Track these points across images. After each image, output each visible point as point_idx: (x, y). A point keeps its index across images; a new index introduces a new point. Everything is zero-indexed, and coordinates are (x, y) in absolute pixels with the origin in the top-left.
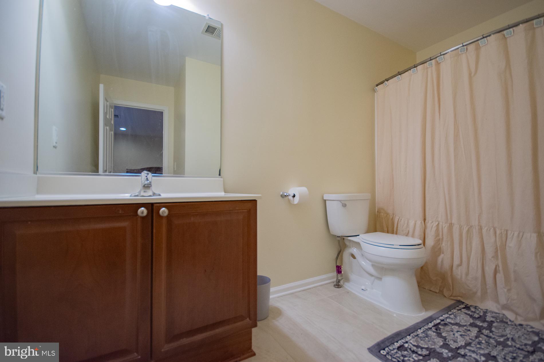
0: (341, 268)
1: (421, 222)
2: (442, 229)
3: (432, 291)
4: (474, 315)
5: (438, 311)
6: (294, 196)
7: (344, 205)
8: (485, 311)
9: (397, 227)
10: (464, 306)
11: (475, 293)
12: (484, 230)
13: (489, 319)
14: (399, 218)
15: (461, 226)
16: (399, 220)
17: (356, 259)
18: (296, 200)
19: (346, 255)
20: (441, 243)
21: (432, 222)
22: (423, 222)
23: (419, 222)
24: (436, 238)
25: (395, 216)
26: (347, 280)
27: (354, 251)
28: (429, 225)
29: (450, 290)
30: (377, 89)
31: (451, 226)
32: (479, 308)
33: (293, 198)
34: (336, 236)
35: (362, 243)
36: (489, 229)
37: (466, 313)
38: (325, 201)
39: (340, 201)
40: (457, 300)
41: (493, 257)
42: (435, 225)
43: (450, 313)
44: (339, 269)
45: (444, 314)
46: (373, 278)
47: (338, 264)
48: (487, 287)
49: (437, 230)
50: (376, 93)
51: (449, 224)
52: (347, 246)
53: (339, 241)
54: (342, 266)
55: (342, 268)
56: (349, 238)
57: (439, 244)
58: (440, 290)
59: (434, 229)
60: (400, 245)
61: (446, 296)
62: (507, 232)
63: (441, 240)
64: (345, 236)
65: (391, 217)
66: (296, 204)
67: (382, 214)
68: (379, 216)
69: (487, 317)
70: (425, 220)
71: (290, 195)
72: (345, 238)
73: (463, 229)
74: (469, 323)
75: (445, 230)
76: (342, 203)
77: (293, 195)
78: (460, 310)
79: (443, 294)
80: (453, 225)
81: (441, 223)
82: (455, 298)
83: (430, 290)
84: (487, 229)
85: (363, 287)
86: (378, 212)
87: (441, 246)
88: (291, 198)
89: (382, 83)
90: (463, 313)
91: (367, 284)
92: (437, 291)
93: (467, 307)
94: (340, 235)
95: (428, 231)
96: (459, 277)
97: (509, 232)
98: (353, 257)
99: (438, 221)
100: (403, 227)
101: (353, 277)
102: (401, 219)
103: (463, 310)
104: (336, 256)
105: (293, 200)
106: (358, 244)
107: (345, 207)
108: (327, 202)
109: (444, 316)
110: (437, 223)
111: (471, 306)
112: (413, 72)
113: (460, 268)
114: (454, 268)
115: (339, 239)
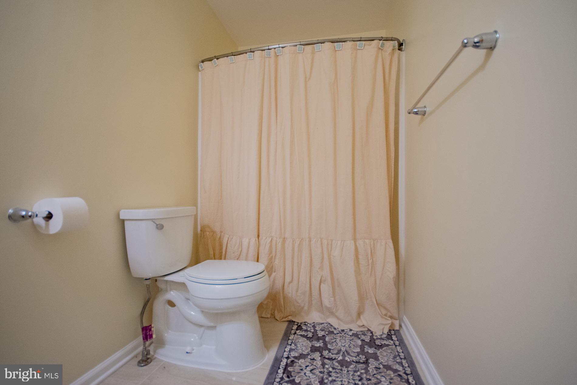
0: (150, 330)
1: (255, 240)
2: (276, 244)
3: (264, 317)
4: (308, 335)
5: (278, 344)
6: (49, 216)
7: (160, 227)
8: (313, 324)
9: (226, 248)
10: (297, 326)
11: (303, 308)
12: (313, 242)
13: (320, 334)
14: (228, 237)
15: (294, 240)
16: (229, 240)
17: (175, 307)
18: (55, 226)
19: (159, 305)
20: (273, 261)
21: (266, 238)
22: (257, 239)
23: (253, 240)
24: (269, 256)
25: (224, 234)
26: (161, 343)
27: (173, 295)
28: (262, 242)
29: (282, 312)
30: (203, 66)
31: (284, 240)
32: (308, 323)
33: (48, 221)
34: (143, 278)
35: (189, 284)
36: (317, 241)
37: (301, 335)
38: (123, 221)
39: (153, 220)
40: (288, 321)
41: (319, 268)
42: (268, 242)
43: (290, 342)
44: (148, 331)
45: (286, 348)
46: (202, 329)
47: (145, 325)
48: (313, 299)
49: (271, 247)
50: (200, 73)
51: (282, 239)
52: (162, 290)
53: (148, 287)
54: (152, 326)
55: (152, 329)
56: (167, 278)
57: (271, 263)
58: (271, 314)
59: (268, 246)
60: (245, 278)
61: (278, 319)
62: (332, 241)
63: (273, 257)
64: (159, 276)
65: (218, 237)
66: (56, 235)
67: (208, 233)
68: (202, 236)
69: (318, 331)
70: (258, 236)
71: (37, 216)
72: (158, 279)
73: (296, 243)
74: (310, 349)
75: (279, 246)
76: (155, 223)
77: (45, 215)
78: (295, 333)
79: (275, 317)
80: (286, 239)
81: (275, 239)
82: (286, 319)
83: (262, 317)
84: (316, 241)
85: (188, 349)
86: (201, 231)
87: (274, 265)
88: (40, 221)
89: (210, 60)
90: (299, 336)
91: (192, 339)
92: (269, 316)
93: (299, 328)
94: (150, 275)
95: (261, 249)
96: (290, 295)
97: (334, 241)
98: (171, 304)
99: (272, 237)
100: (234, 248)
101: (169, 336)
102: (232, 238)
103: (298, 332)
104: (140, 310)
105: (47, 226)
106: (182, 286)
107: (161, 229)
108: (126, 222)
109: (286, 350)
110: (270, 239)
111: (301, 323)
112: (249, 57)
113: (291, 284)
114: (286, 287)
115: (148, 282)
